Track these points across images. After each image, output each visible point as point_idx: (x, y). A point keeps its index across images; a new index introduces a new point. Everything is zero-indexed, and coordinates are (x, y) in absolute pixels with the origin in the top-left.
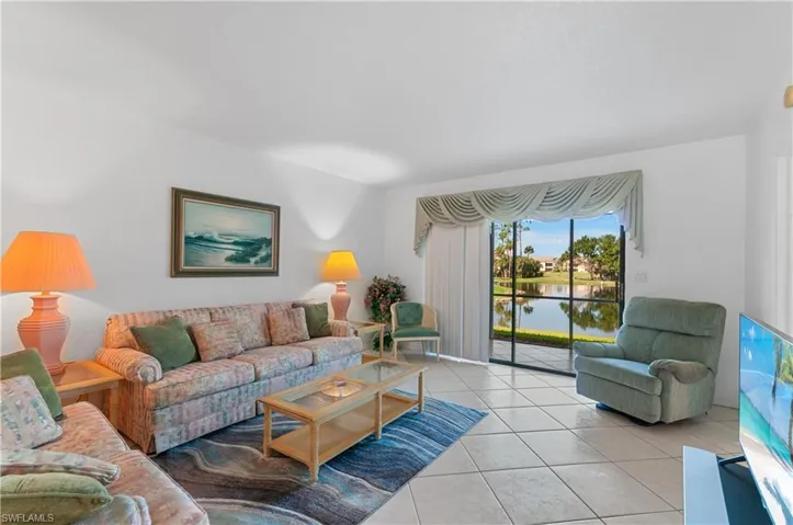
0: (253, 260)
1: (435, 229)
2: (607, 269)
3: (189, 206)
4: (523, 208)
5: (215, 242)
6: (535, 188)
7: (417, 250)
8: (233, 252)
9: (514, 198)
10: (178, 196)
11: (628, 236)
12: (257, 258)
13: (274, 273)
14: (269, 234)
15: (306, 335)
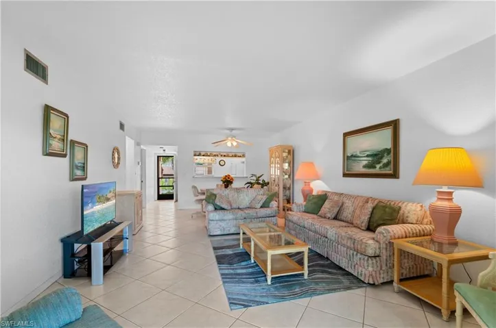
0: (378, 166)
5: (359, 157)
8: (366, 162)
12: (381, 165)
13: (395, 175)
14: (389, 145)
15: (364, 225)
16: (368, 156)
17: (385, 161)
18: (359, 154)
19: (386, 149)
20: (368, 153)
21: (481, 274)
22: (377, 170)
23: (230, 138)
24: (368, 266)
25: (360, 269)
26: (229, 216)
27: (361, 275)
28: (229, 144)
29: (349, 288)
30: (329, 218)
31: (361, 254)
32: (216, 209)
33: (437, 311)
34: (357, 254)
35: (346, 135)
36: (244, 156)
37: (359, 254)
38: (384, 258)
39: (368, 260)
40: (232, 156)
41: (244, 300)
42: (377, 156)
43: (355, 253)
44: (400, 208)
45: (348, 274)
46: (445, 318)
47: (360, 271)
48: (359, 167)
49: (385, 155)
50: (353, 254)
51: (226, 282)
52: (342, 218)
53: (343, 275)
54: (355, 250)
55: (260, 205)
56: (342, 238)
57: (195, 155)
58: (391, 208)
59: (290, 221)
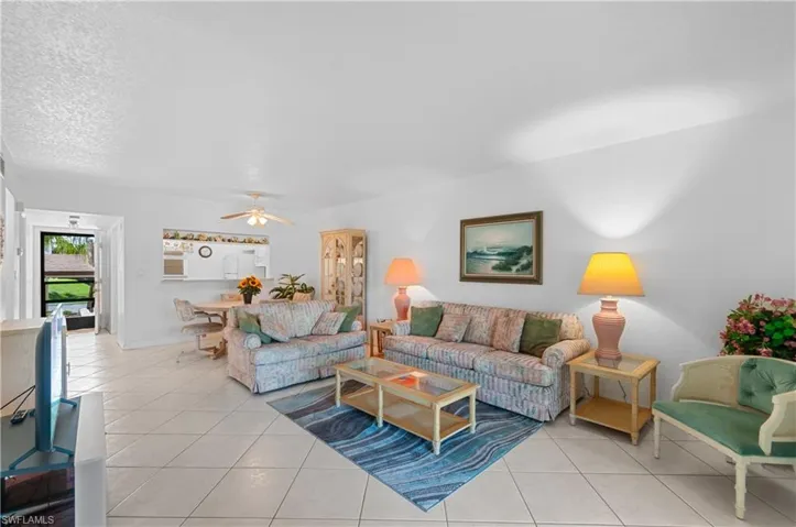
0: (514, 268)
3: (469, 231)
5: (484, 254)
10: (463, 225)
12: (518, 267)
13: (537, 280)
14: (530, 242)
15: (516, 347)
16: (499, 254)
17: (524, 261)
18: (485, 251)
19: (526, 247)
20: (501, 251)
21: (674, 388)
22: (513, 273)
23: (254, 211)
24: (543, 399)
25: (531, 405)
26: (293, 353)
27: (533, 412)
28: (252, 221)
29: (529, 433)
30: (456, 341)
31: (533, 385)
32: (262, 343)
33: (626, 436)
34: (525, 387)
35: (465, 223)
36: (265, 242)
37: (529, 386)
38: (556, 385)
39: (543, 391)
40: (244, 242)
41: (429, 490)
42: (512, 256)
43: (523, 386)
44: (561, 321)
45: (512, 414)
46: (634, 441)
47: (531, 409)
48: (487, 268)
49: (525, 254)
50: (520, 387)
51: (375, 469)
52: (474, 339)
53: (507, 417)
54: (523, 382)
55: (337, 328)
56: (501, 367)
57: (165, 238)
58: (550, 322)
59: (395, 350)
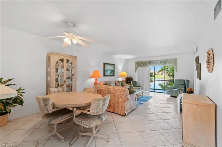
1: (139, 67)
2: (171, 74)
3: (106, 65)
4: (156, 64)
6: (159, 61)
7: (135, 71)
9: (155, 62)
10: (104, 64)
11: (175, 69)
13: (114, 76)
